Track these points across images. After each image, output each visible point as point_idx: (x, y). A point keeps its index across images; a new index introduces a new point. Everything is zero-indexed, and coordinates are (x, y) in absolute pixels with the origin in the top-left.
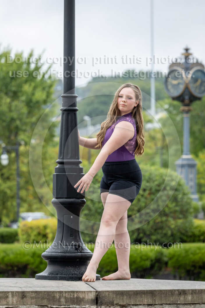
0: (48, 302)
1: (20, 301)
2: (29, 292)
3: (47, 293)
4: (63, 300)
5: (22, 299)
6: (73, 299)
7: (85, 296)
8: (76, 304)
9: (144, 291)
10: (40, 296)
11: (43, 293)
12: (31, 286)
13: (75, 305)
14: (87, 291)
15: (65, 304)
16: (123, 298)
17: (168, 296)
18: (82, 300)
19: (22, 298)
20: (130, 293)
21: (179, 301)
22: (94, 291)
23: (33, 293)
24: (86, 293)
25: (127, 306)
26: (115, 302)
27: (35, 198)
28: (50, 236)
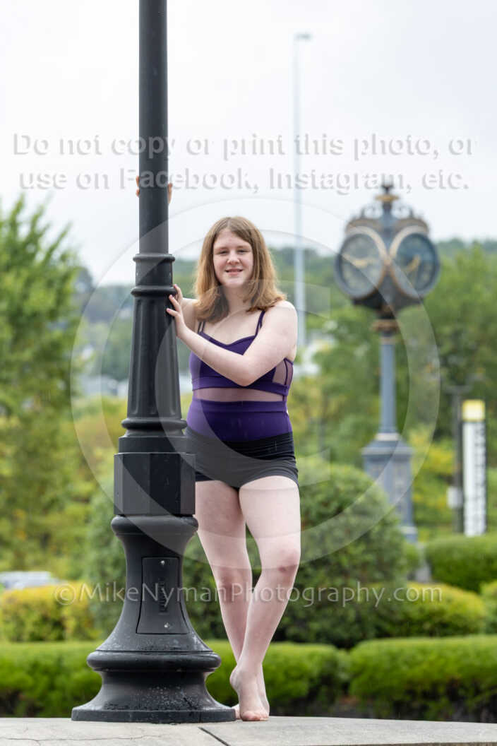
27: (30, 537)
28: (71, 624)
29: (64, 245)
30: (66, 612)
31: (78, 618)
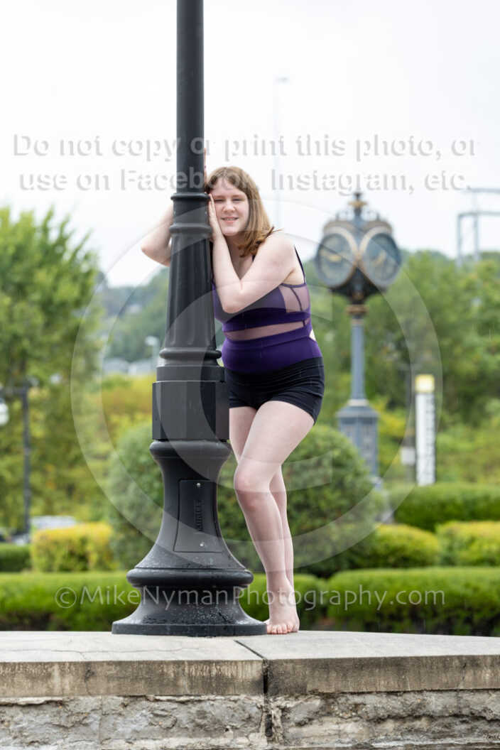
0: (148, 686)
1: (79, 686)
2: (101, 663)
3: (145, 666)
4: (183, 682)
5: (85, 682)
6: (209, 681)
7: (237, 672)
8: (215, 693)
9: (379, 658)
10: (127, 674)
11: (136, 665)
12: (106, 649)
13: (212, 694)
14: (242, 661)
15: (188, 692)
16: (328, 677)
17: (435, 671)
18: (230, 683)
19: (86, 679)
20: (345, 665)
21: (462, 683)
22: (259, 661)
23: (111, 665)
24: (240, 664)
25: (337, 697)
26: (310, 687)
27: (59, 488)
28: (94, 558)
29: (87, 247)
30: (90, 548)
31: (99, 552)
